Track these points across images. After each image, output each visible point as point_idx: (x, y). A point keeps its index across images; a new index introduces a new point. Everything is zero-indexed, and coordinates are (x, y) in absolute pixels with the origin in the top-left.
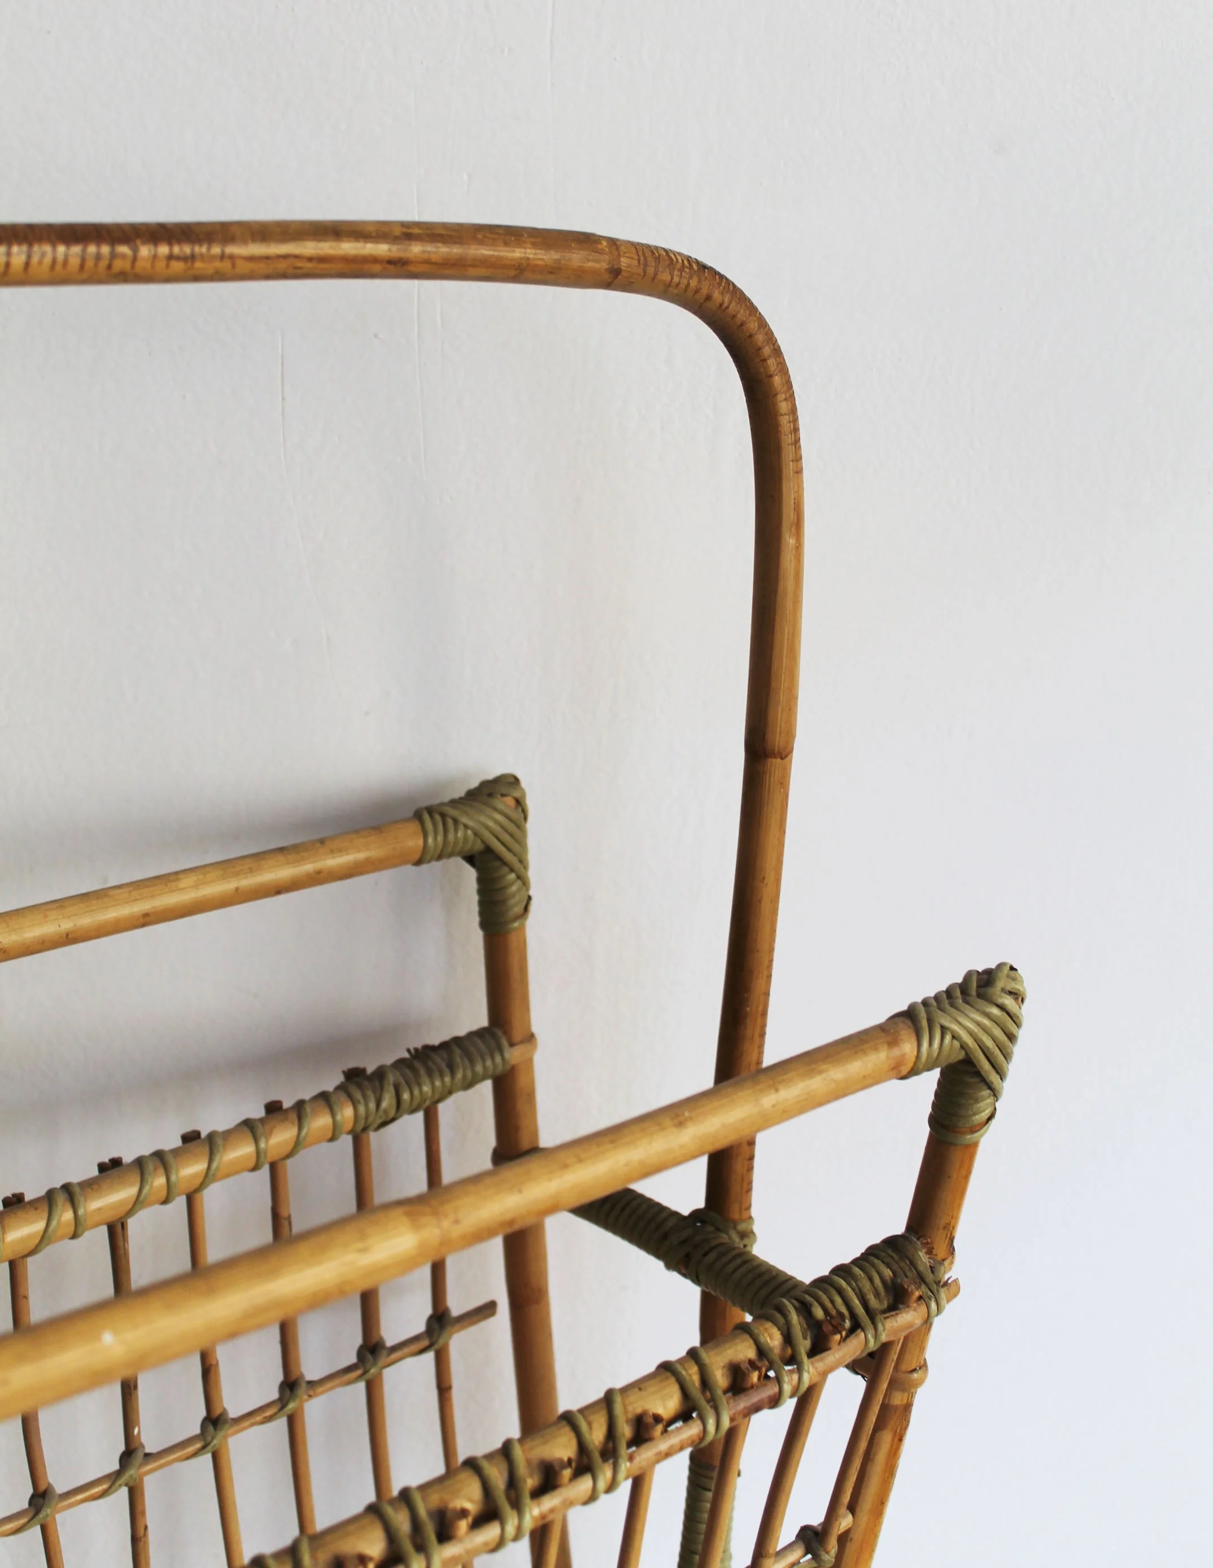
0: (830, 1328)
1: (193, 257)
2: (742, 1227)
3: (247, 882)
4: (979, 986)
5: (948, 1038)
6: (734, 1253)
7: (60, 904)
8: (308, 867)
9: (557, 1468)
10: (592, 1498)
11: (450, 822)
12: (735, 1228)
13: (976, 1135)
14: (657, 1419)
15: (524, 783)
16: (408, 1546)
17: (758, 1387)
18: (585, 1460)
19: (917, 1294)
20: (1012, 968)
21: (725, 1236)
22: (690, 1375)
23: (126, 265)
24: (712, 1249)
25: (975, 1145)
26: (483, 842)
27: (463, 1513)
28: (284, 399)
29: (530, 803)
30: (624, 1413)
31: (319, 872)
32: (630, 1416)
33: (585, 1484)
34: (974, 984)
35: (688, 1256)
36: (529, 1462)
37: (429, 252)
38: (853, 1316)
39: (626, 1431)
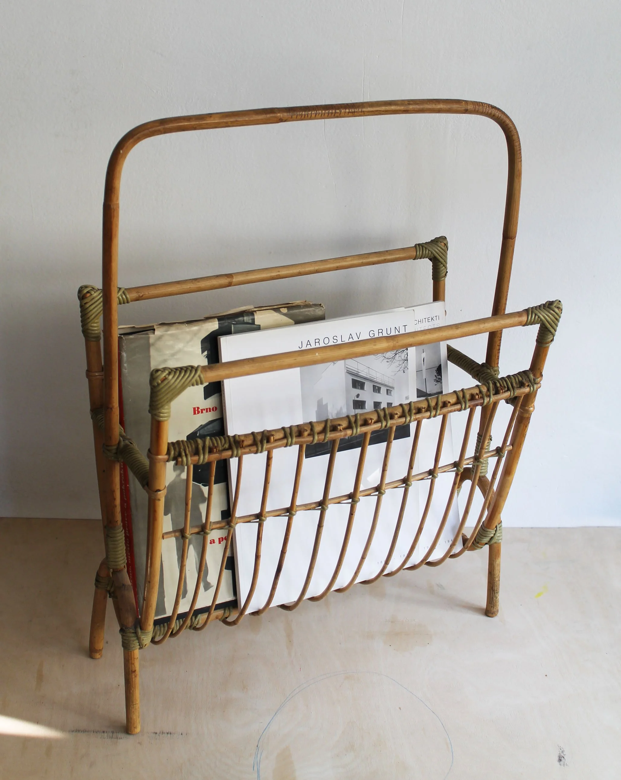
0: (500, 389)
1: (354, 112)
2: (496, 368)
3: (365, 261)
4: (548, 305)
5: (537, 317)
6: (490, 375)
7: (315, 262)
8: (383, 258)
9: (421, 408)
10: (429, 418)
11: (424, 248)
12: (493, 368)
13: (549, 344)
14: (449, 402)
15: (448, 239)
16: (383, 419)
17: (478, 400)
18: (429, 409)
19: (527, 384)
20: (560, 301)
21: (489, 370)
22: (460, 394)
23: (338, 115)
24: (485, 373)
25: (548, 347)
26: (433, 255)
27: (397, 414)
29: (449, 245)
30: (441, 399)
31: (385, 260)
32: (442, 401)
33: (428, 414)
34: (547, 304)
35: (478, 375)
36: (415, 407)
37: (414, 108)
38: (508, 388)
39: (440, 404)
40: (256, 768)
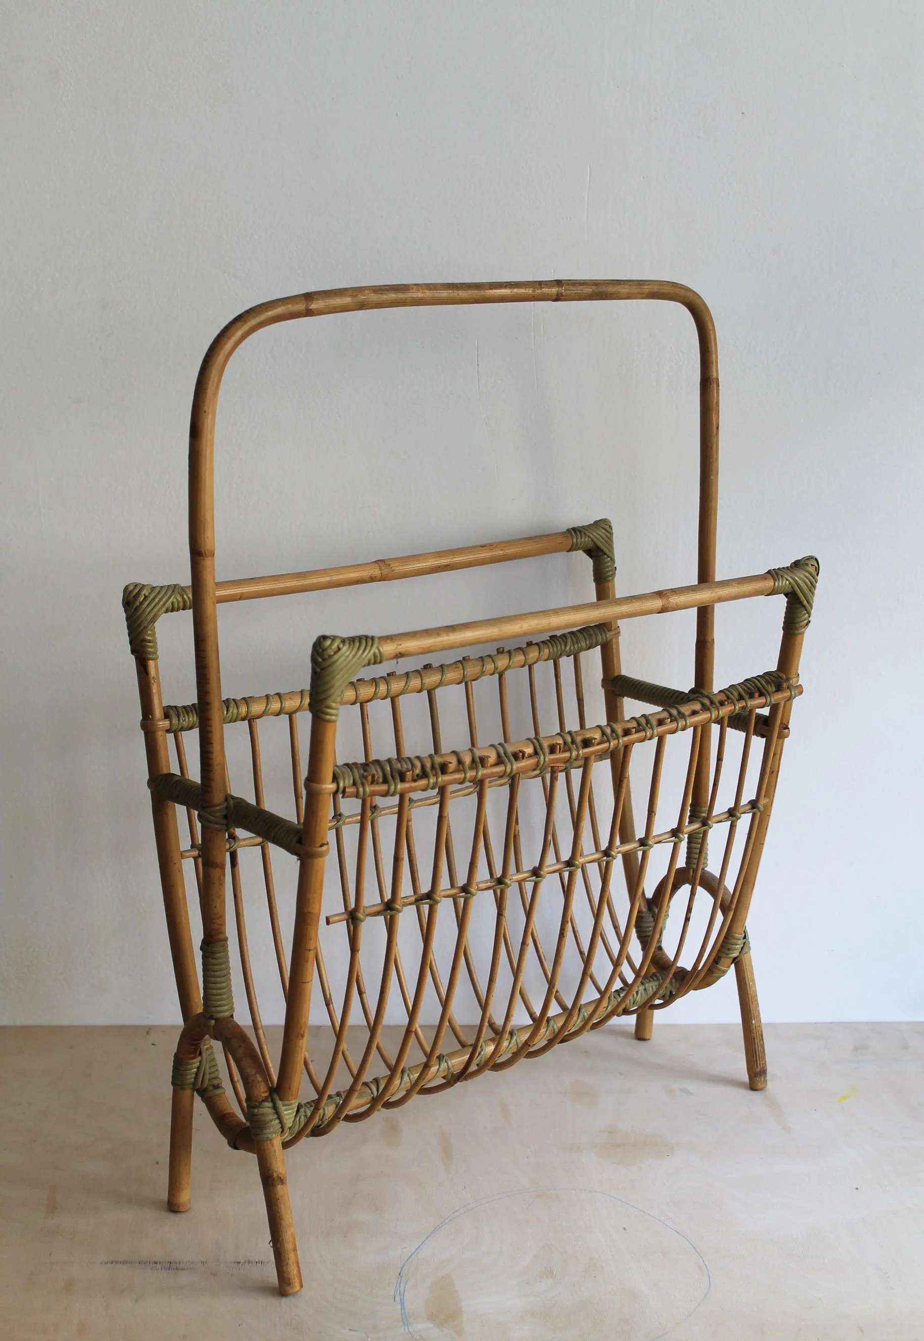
5: (786, 582)
28: (478, 366)
40: (398, 1299)
